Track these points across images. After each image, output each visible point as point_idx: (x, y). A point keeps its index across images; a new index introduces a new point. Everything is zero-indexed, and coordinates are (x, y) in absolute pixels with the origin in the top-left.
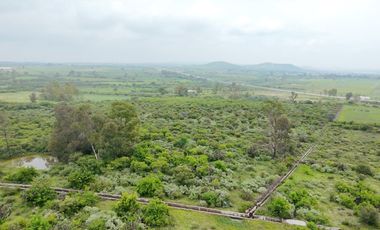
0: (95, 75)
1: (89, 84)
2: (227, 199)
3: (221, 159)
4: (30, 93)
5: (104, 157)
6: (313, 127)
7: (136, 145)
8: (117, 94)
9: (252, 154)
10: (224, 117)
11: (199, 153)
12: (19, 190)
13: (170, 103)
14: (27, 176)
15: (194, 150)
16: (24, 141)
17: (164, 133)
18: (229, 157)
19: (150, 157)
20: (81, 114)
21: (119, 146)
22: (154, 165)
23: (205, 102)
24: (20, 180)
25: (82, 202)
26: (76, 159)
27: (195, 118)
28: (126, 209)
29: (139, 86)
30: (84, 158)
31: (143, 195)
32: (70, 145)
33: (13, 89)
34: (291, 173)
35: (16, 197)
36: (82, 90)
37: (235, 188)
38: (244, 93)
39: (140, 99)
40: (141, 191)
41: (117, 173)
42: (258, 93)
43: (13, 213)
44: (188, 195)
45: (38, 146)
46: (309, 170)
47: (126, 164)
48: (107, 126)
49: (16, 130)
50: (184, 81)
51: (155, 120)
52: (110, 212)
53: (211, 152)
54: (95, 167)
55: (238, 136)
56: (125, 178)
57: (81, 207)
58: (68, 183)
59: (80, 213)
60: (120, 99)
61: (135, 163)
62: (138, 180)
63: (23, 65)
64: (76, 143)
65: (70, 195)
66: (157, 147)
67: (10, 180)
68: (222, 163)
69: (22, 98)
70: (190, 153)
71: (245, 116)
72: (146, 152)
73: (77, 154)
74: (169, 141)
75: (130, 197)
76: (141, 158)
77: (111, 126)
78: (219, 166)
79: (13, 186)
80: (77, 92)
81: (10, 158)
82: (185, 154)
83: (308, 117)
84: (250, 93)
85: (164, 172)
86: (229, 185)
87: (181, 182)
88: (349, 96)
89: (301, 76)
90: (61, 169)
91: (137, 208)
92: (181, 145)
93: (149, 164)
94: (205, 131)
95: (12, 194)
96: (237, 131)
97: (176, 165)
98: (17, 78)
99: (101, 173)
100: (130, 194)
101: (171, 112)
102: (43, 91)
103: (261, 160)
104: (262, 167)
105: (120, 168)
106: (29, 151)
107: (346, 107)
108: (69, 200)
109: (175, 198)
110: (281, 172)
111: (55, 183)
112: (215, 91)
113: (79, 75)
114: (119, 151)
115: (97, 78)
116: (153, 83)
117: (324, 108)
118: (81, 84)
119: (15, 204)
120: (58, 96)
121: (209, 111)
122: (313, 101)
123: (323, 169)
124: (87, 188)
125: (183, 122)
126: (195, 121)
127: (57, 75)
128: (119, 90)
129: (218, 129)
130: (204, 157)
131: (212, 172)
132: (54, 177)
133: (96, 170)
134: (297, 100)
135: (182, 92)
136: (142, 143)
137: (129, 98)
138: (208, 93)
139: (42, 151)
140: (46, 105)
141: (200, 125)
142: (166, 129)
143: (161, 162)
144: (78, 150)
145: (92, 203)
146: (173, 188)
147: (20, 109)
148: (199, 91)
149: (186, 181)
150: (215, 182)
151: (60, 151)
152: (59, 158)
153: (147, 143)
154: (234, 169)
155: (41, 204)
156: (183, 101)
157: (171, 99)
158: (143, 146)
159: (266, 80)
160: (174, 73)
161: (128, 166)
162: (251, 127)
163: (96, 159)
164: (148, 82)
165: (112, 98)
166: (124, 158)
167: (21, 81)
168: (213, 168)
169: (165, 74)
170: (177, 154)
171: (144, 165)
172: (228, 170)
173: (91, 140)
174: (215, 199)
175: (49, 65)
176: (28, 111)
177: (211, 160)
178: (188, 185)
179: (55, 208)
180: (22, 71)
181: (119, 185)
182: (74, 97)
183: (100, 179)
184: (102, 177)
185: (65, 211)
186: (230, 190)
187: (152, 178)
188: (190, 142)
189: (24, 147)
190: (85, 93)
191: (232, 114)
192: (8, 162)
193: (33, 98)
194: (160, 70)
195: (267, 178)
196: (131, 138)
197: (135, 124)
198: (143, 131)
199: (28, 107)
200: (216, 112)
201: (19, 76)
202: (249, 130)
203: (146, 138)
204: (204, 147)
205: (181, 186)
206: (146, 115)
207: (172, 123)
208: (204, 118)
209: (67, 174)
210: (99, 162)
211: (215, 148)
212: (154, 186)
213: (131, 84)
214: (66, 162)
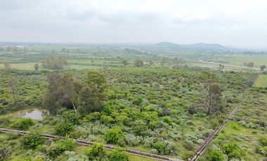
0: (79, 51)
1: (75, 58)
2: (173, 149)
3: (168, 115)
4: (34, 64)
5: (81, 112)
6: (237, 91)
7: (105, 103)
8: (94, 65)
9: (191, 112)
10: (169, 82)
11: (151, 110)
12: (20, 135)
13: (131, 72)
14: (26, 124)
15: (148, 108)
16: (27, 98)
17: (126, 94)
18: (174, 113)
19: (115, 113)
20: (65, 81)
21: (93, 104)
22: (118, 118)
23: (155, 71)
24: (21, 128)
25: (63, 147)
26: (62, 112)
27: (148, 82)
28: (96, 155)
29: (109, 59)
30: (67, 112)
31: (109, 142)
32: (57, 103)
33: (24, 61)
34: (222, 128)
35: (17, 141)
36: (69, 61)
37: (179, 139)
38: (184, 65)
39: (109, 68)
40: (108, 140)
41: (91, 124)
42: (194, 65)
43: (14, 153)
44: (143, 144)
45: (36, 102)
46: (237, 126)
47: (97, 117)
48: (84, 89)
49: (23, 90)
50: (141, 56)
51: (119, 84)
52: (83, 156)
53: (160, 109)
54: (75, 120)
55: (180, 97)
56: (96, 129)
57: (62, 151)
58: (55, 132)
59: (61, 156)
60: (95, 69)
61: (104, 117)
62: (105, 130)
63: (31, 45)
64: (63, 101)
65: (55, 141)
66: (121, 105)
67: (15, 128)
68: (168, 118)
69: (29, 67)
70: (144, 110)
71: (185, 82)
72: (112, 108)
73: (62, 109)
74: (130, 100)
75: (99, 145)
76: (109, 113)
77: (87, 89)
78: (166, 121)
79: (16, 132)
80: (66, 63)
81: (16, 110)
82: (141, 111)
83: (233, 84)
84: (188, 65)
85: (125, 124)
86: (174, 136)
87: (138, 133)
88: (263, 68)
89: (226, 53)
90: (52, 119)
91: (104, 154)
92: (138, 103)
93: (114, 117)
94: (156, 92)
95: (14, 138)
96: (178, 93)
97: (134, 119)
98: (27, 53)
99: (79, 124)
100: (100, 143)
101: (131, 78)
102: (43, 62)
103: (198, 116)
104: (199, 122)
105: (93, 120)
106: (30, 105)
107: (261, 76)
108: (54, 145)
109: (133, 145)
110: (214, 127)
111: (46, 131)
112: (163, 63)
113: (68, 51)
114: (92, 108)
115: (81, 53)
116: (119, 57)
117: (244, 77)
118: (69, 58)
119: (16, 146)
120: (53, 66)
121: (158, 77)
122: (235, 71)
123: (248, 125)
124: (67, 136)
125: (139, 86)
126: (148, 85)
127: (54, 51)
128: (95, 62)
129: (165, 91)
130: (155, 113)
131: (161, 126)
132: (46, 126)
133: (75, 122)
134: (224, 70)
135: (139, 64)
136: (109, 102)
137: (101, 67)
138: (157, 64)
139: (39, 106)
140: (45, 72)
141: (152, 88)
142: (127, 91)
143: (122, 117)
144: (63, 105)
145: (71, 148)
146: (132, 138)
147: (28, 74)
148: (151, 63)
149: (142, 133)
150: (164, 134)
151: (51, 106)
152: (50, 111)
153: (113, 101)
154: (178, 123)
155: (34, 147)
156: (139, 70)
157: (131, 69)
158: (110, 104)
159: (200, 55)
160: (134, 51)
161: (99, 119)
162: (190, 91)
163: (75, 113)
164: (115, 56)
165: (90, 68)
166: (96, 113)
167: (30, 55)
168: (162, 122)
169: (128, 51)
170: (135, 110)
171: (110, 118)
172: (173, 124)
173: (72, 100)
174: (164, 148)
175: (49, 44)
176: (33, 76)
177: (160, 115)
178: (143, 135)
179: (44, 151)
180: (30, 49)
181: (92, 135)
182: (64, 66)
183: (78, 129)
184: (79, 127)
185: (51, 154)
186: (175, 140)
187: (116, 129)
188: (145, 100)
189: (27, 102)
190: (72, 64)
191: (175, 80)
193: (36, 67)
194: (124, 48)
195: (204, 132)
196: (102, 98)
197: (105, 87)
198: (110, 92)
199: (33, 74)
200: (164, 78)
201: (29, 52)
202: (188, 92)
203: (113, 98)
204: (155, 105)
205: (138, 137)
206: (113, 80)
207: (131, 86)
208: (154, 83)
209: (55, 124)
210: (78, 115)
211: (163, 106)
212: (117, 136)
213: (103, 58)
214: (55, 114)
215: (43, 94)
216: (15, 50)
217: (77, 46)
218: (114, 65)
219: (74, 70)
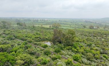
0: (65, 21)
1: (63, 24)
3: (106, 54)
5: (64, 45)
7: (74, 43)
8: (70, 27)
11: (96, 50)
12: (43, 50)
13: (87, 31)
14: (46, 46)
15: (95, 48)
16: (46, 37)
17: (84, 40)
19: (78, 48)
20: (60, 32)
21: (69, 43)
22: (79, 50)
23: (100, 31)
24: (44, 47)
25: (57, 57)
26: (57, 44)
27: (95, 37)
28: (69, 64)
29: (77, 25)
30: (59, 44)
32: (56, 40)
33: (46, 24)
35: (42, 51)
36: (61, 25)
39: (77, 29)
40: (74, 59)
41: (68, 51)
43: (41, 55)
44: (91, 65)
45: (49, 39)
47: (70, 49)
49: (45, 34)
50: (93, 24)
51: (81, 36)
52: (64, 63)
53: (102, 50)
54: (62, 48)
56: (69, 53)
57: (56, 59)
58: (54, 51)
59: (56, 61)
60: (71, 28)
61: (73, 49)
62: (73, 54)
63: (49, 19)
64: (58, 40)
65: (54, 54)
66: (81, 45)
67: (42, 47)
68: (106, 55)
70: (93, 49)
72: (77, 46)
73: (58, 43)
74: (85, 43)
75: (70, 60)
77: (67, 37)
78: (105, 57)
79: (42, 48)
80: (60, 26)
81: (43, 41)
82: (91, 49)
85: (82, 54)
87: (88, 59)
91: (72, 64)
92: (90, 45)
93: (78, 50)
94: (99, 42)
95: (42, 50)
97: (87, 52)
99: (63, 50)
100: (71, 59)
101: (87, 34)
102: (52, 25)
105: (69, 49)
106: (47, 40)
108: (54, 56)
109: (86, 64)
111: (52, 50)
112: (105, 28)
113: (61, 21)
114: (69, 44)
115: (65, 22)
116: (82, 24)
118: (61, 24)
119: (42, 53)
120: (55, 27)
121: (101, 35)
124: (59, 54)
125: (91, 38)
126: (96, 38)
127: (56, 21)
128: (71, 26)
129: (105, 42)
130: (98, 52)
131: (101, 58)
135: (91, 27)
136: (76, 43)
137: (74, 28)
138: (102, 28)
139: (50, 40)
140: (53, 29)
141: (97, 40)
142: (85, 39)
143: (82, 50)
144: (58, 42)
145: (59, 59)
146: (85, 60)
147: (47, 29)
148: (98, 27)
149: (90, 59)
151: (54, 41)
152: (53, 43)
153: (78, 43)
155: (47, 55)
156: (92, 30)
158: (76, 44)
160: (89, 21)
161: (71, 49)
163: (62, 45)
164: (80, 24)
165: (69, 28)
166: (70, 47)
167: (48, 22)
168: (102, 57)
169: (86, 22)
170: (88, 49)
171: (76, 50)
173: (61, 40)
175: (55, 18)
177: (101, 53)
178: (91, 61)
179: (50, 57)
180: (49, 20)
181: (68, 55)
182: (59, 27)
183: (63, 52)
184: (63, 51)
185: (52, 59)
187: (78, 55)
188: (93, 45)
189: (46, 39)
190: (62, 26)
192: (43, 42)
193: (50, 27)
194: (84, 20)
196: (73, 41)
197: (75, 36)
198: (77, 39)
199: (49, 29)
200: (105, 35)
203: (78, 41)
204: (99, 48)
205: (88, 61)
206: (78, 34)
207: (87, 37)
208: (99, 37)
209: (54, 48)
210: (63, 46)
211: (103, 49)
212: (78, 58)
213: (75, 24)
214: (55, 45)
215: (51, 36)
216: (44, 20)
217: (65, 19)
218: (79, 27)
219: (63, 28)
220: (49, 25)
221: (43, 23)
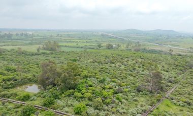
0: (69, 36)
1: (65, 41)
3: (121, 92)
5: (62, 89)
8: (77, 47)
9: (139, 90)
10: (130, 63)
11: (110, 88)
12: (22, 105)
13: (102, 53)
16: (29, 76)
18: (126, 92)
22: (86, 95)
24: (23, 100)
27: (113, 63)
29: (89, 43)
33: (31, 44)
34: (158, 105)
35: (19, 109)
37: (124, 113)
38: (143, 48)
39: (88, 50)
42: (151, 48)
45: (35, 79)
46: (169, 104)
49: (28, 69)
53: (117, 88)
54: (56, 95)
55: (134, 77)
56: (70, 102)
61: (76, 94)
62: (77, 104)
66: (90, 83)
67: (19, 99)
68: (120, 95)
69: (33, 49)
70: (105, 88)
71: (141, 63)
72: (82, 87)
74: (97, 78)
76: (80, 91)
78: (118, 99)
80: (58, 46)
81: (22, 85)
83: (177, 66)
84: (147, 47)
85: (89, 100)
86: (121, 111)
87: (96, 108)
90: (43, 94)
92: (102, 81)
93: (83, 94)
94: (117, 72)
95: (18, 107)
96: (134, 73)
98: (34, 37)
99: (59, 98)
101: (102, 59)
103: (143, 94)
104: (142, 99)
106: (30, 81)
108: (40, 115)
110: (152, 104)
113: (61, 36)
114: (69, 86)
116: (96, 41)
118: (61, 41)
120: (50, 48)
121: (122, 59)
122: (182, 54)
123: (178, 104)
126: (113, 65)
127: (51, 36)
129: (124, 72)
131: (114, 102)
132: (39, 98)
133: (56, 97)
134: (173, 53)
135: (110, 47)
137: (83, 50)
138: (123, 47)
139: (36, 82)
140: (44, 53)
141: (115, 68)
143: (88, 94)
146: (91, 111)
147: (33, 55)
148: (119, 46)
149: (98, 108)
150: (114, 110)
151: (44, 83)
152: (43, 86)
153: (85, 80)
154: (127, 100)
155: (29, 115)
160: (107, 35)
161: (73, 94)
162: (143, 71)
165: (75, 50)
166: (71, 91)
167: (36, 39)
168: (115, 100)
170: (99, 89)
171: (80, 95)
172: (123, 100)
175: (49, 30)
176: (36, 57)
177: (115, 93)
178: (99, 110)
180: (36, 34)
181: (67, 106)
184: (59, 101)
187: (83, 103)
188: (108, 79)
190: (63, 46)
191: (134, 62)
193: (38, 50)
194: (100, 33)
195: (144, 108)
198: (85, 73)
199: (36, 54)
203: (86, 77)
204: (114, 84)
205: (96, 110)
206: (89, 61)
207: (101, 66)
209: (44, 97)
211: (119, 85)
212: (82, 110)
213: (85, 41)
214: (45, 89)
216: (26, 35)
217: (68, 32)
218: (92, 47)
219: (63, 52)
220: (37, 46)
221: (23, 40)
